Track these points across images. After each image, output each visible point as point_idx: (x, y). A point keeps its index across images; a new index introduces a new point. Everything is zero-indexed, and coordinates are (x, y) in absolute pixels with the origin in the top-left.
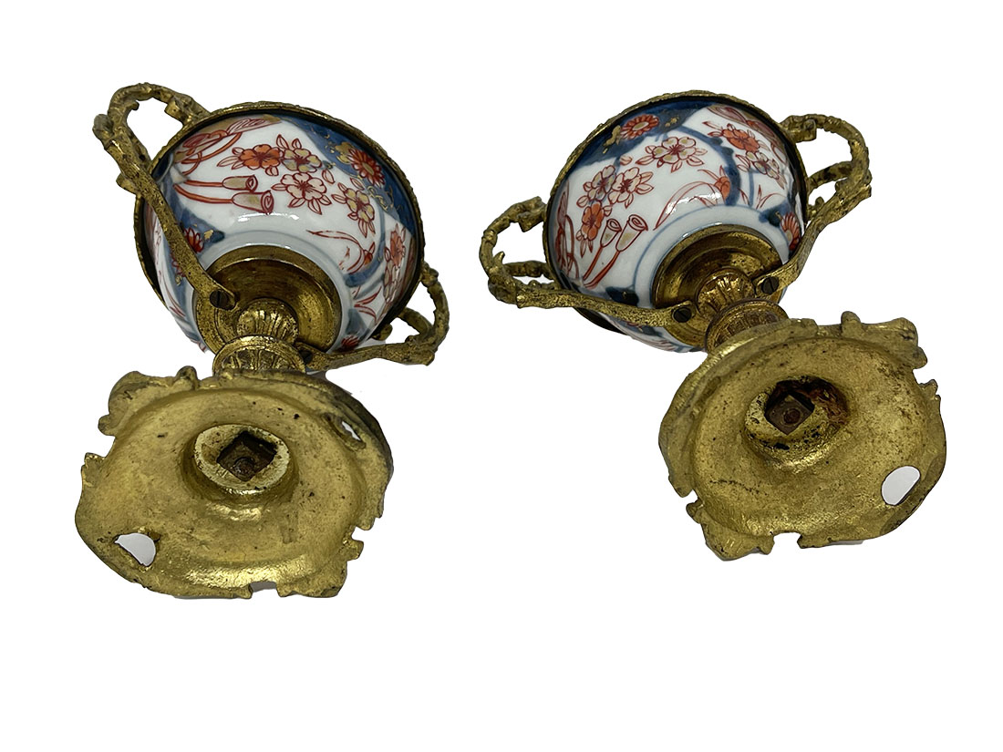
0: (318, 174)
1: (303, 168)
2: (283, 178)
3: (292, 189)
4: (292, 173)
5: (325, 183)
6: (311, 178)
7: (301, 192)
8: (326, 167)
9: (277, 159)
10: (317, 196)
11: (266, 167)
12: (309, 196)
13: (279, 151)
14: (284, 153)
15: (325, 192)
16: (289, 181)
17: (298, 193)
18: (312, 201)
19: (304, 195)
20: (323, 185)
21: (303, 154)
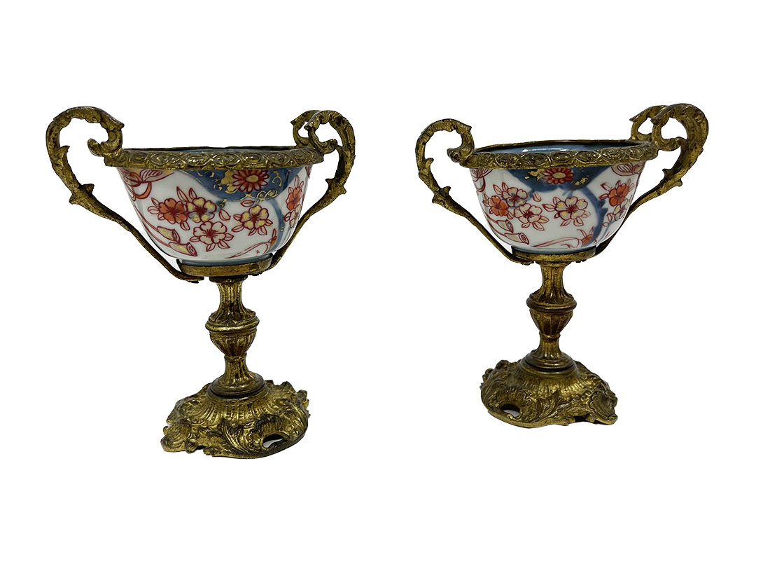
0: (217, 218)
1: (205, 218)
2: (194, 231)
3: (203, 238)
4: (198, 225)
5: (224, 223)
6: (212, 224)
7: (210, 239)
8: (220, 206)
9: (184, 213)
10: (222, 236)
11: (179, 222)
12: (216, 240)
13: (183, 205)
14: (187, 206)
15: (226, 230)
16: (199, 232)
17: (208, 240)
18: (220, 242)
19: (213, 240)
20: (223, 225)
21: (199, 203)
